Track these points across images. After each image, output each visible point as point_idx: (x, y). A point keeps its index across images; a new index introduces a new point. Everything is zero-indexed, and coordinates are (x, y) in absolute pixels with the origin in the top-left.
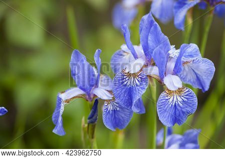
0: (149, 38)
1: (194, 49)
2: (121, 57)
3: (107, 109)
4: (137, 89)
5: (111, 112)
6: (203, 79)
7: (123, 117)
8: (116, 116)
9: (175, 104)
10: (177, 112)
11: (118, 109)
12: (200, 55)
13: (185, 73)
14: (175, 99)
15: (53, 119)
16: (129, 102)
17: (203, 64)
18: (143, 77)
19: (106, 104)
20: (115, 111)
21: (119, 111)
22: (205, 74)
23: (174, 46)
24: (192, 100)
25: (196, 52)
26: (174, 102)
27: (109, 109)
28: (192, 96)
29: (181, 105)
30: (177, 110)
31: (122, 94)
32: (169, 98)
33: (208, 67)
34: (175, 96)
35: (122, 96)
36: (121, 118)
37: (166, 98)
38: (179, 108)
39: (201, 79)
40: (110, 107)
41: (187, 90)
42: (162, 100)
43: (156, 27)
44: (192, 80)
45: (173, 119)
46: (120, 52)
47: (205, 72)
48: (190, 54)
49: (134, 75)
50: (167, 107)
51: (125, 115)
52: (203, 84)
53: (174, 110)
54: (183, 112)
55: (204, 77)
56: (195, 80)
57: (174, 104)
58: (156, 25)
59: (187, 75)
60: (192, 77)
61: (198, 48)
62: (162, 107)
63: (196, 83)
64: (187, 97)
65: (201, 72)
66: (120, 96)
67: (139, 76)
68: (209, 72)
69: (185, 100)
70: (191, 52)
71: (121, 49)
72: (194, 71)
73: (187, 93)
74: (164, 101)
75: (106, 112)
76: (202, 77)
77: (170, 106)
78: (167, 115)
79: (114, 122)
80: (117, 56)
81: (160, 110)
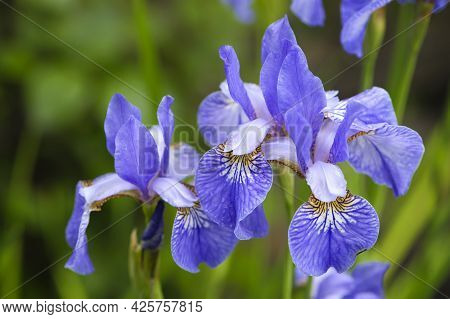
0: (280, 79)
1: (380, 103)
2: (220, 106)
3: (182, 226)
4: (247, 191)
5: (190, 232)
6: (396, 168)
7: (216, 243)
8: (202, 240)
9: (330, 228)
10: (334, 246)
11: (207, 225)
12: (393, 113)
13: (358, 153)
14: (330, 218)
15: (68, 236)
16: (231, 216)
17: (398, 138)
18: (262, 166)
19: (180, 218)
20: (199, 230)
21: (208, 229)
22: (403, 157)
23: (337, 92)
24: (367, 221)
25: (385, 107)
26: (327, 224)
27: (186, 227)
28: (366, 214)
29: (343, 231)
30: (333, 241)
31: (215, 195)
32: (316, 215)
33: (408, 145)
34: (330, 212)
35: (215, 199)
36: (213, 245)
37: (310, 216)
38: (338, 238)
39: (392, 169)
40: (189, 223)
41: (357, 201)
42: (299, 221)
43: (295, 56)
44: (372, 168)
45: (324, 259)
46: (218, 96)
47: (402, 155)
48: (371, 113)
49: (244, 158)
50: (312, 235)
51: (221, 237)
52: (396, 180)
53: (327, 241)
54: (348, 246)
55: (399, 164)
56: (379, 169)
57: (326, 229)
58: (296, 50)
59: (362, 156)
60: (372, 162)
61: (390, 100)
62: (299, 235)
63: (381, 175)
64: (357, 215)
65: (393, 153)
66: (211, 200)
67: (254, 162)
68: (412, 155)
69: (352, 221)
70: (373, 109)
71: (220, 90)
72: (377, 149)
73: (356, 207)
74: (305, 222)
75: (179, 233)
76: (394, 163)
77: (319, 232)
78: (312, 252)
79: (197, 251)
80: (213, 104)
81: (294, 242)
